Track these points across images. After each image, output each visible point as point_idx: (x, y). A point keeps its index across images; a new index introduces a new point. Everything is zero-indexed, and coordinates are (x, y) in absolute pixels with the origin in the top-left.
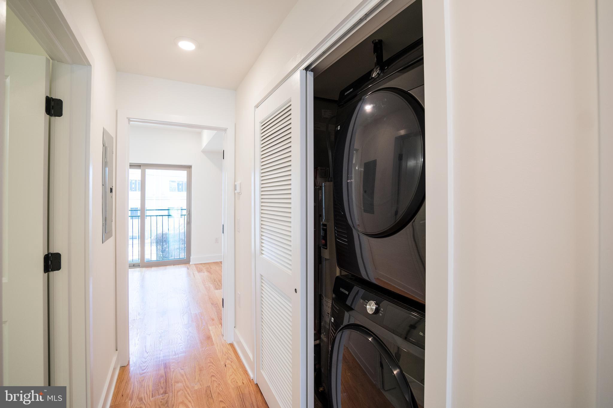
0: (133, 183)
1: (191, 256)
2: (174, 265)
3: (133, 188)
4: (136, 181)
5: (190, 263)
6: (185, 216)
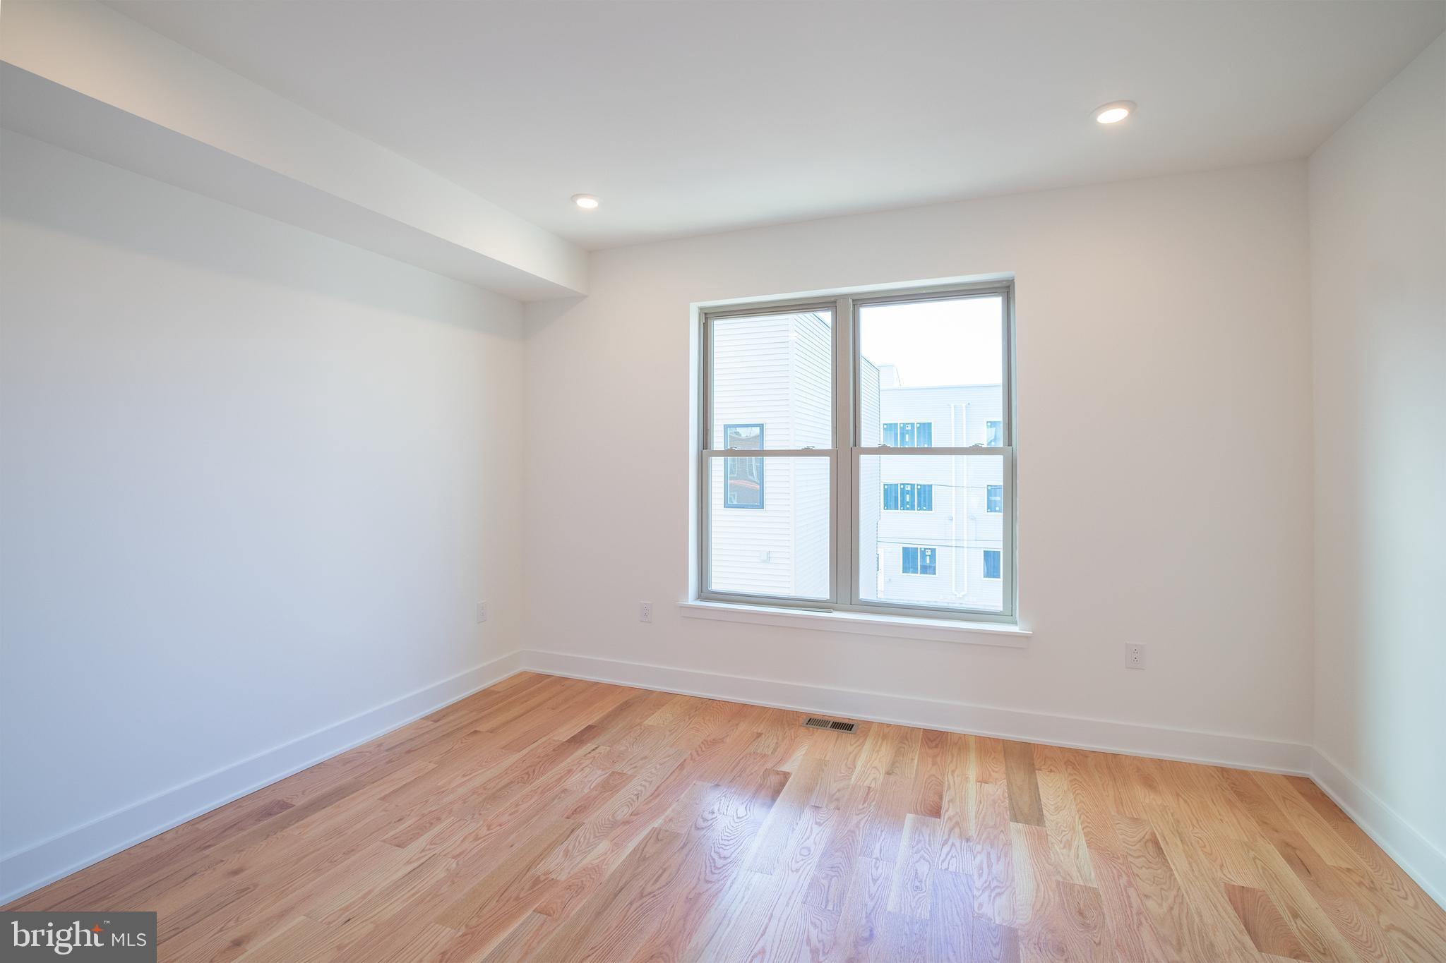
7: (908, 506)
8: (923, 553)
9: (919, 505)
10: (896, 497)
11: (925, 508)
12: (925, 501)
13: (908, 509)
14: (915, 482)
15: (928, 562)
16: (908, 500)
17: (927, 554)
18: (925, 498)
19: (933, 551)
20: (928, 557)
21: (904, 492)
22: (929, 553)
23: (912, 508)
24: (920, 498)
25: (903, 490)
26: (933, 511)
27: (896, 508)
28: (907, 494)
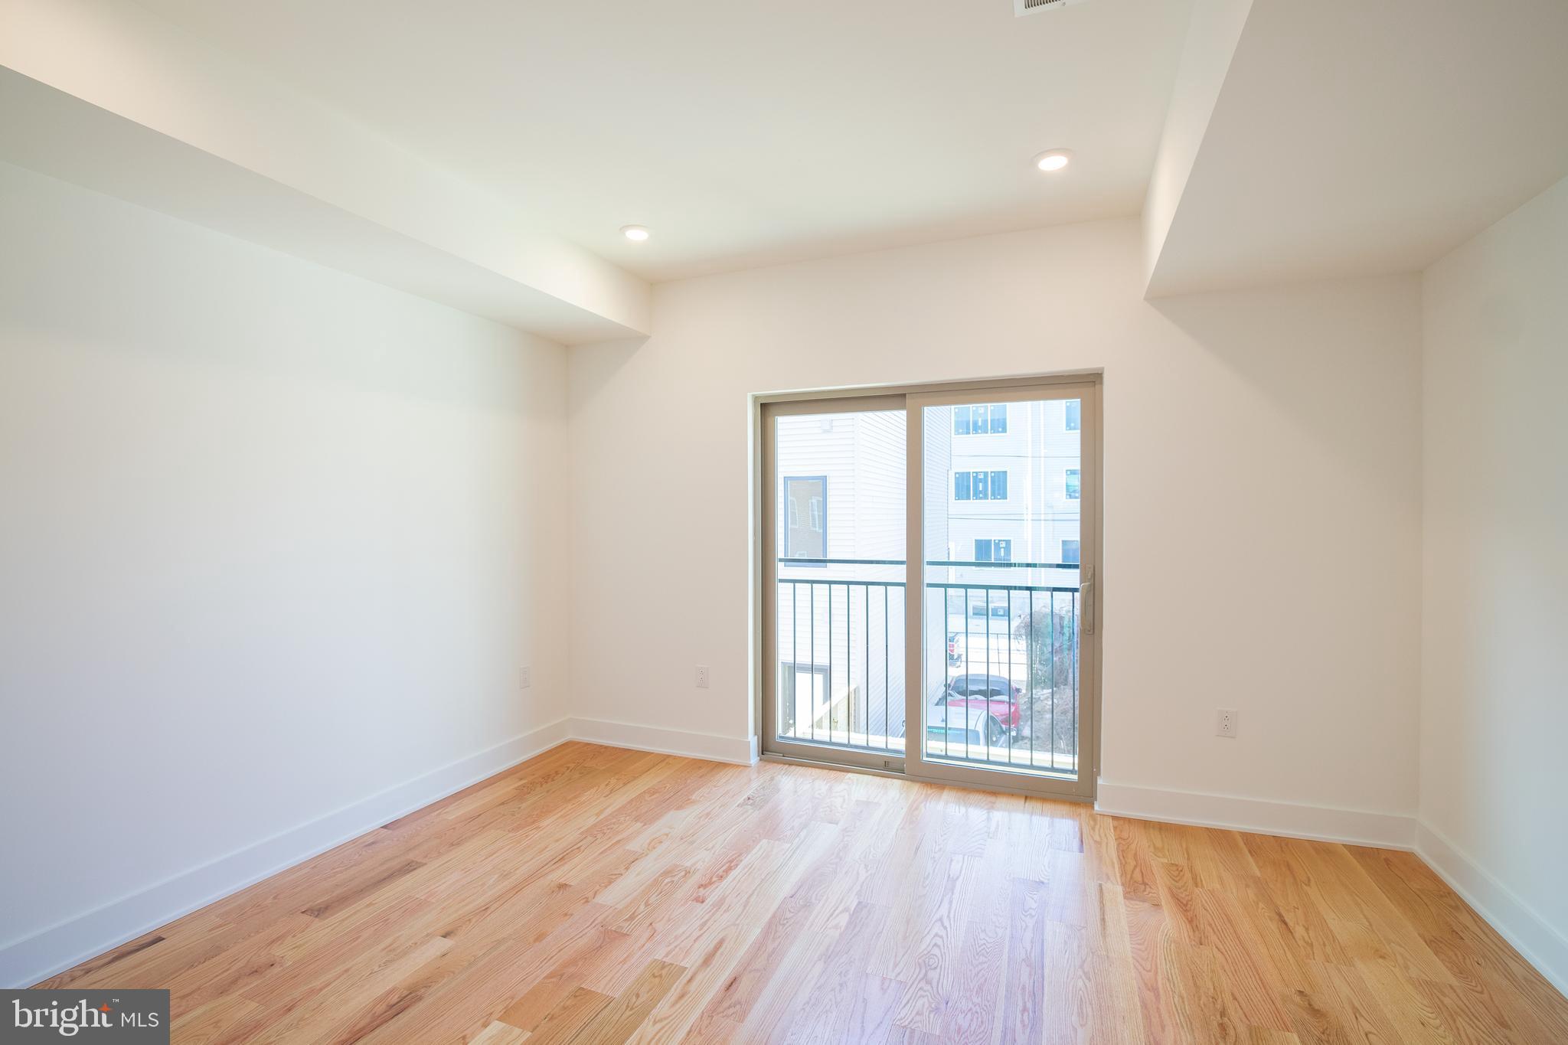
0: (981, 480)
1: (1099, 773)
2: (1026, 798)
3: (980, 492)
4: (986, 474)
5: (1096, 807)
6: (1077, 595)
7: (981, 495)
8: (997, 545)
9: (993, 494)
10: (969, 486)
11: (999, 497)
12: (999, 489)
13: (981, 498)
14: (989, 470)
15: (1002, 554)
16: (981, 489)
17: (1001, 546)
18: (999, 486)
19: (1008, 542)
20: (1002, 550)
21: (976, 480)
22: (1003, 545)
23: (985, 497)
24: (995, 486)
25: (975, 478)
26: (1008, 500)
27: (968, 498)
28: (981, 482)
